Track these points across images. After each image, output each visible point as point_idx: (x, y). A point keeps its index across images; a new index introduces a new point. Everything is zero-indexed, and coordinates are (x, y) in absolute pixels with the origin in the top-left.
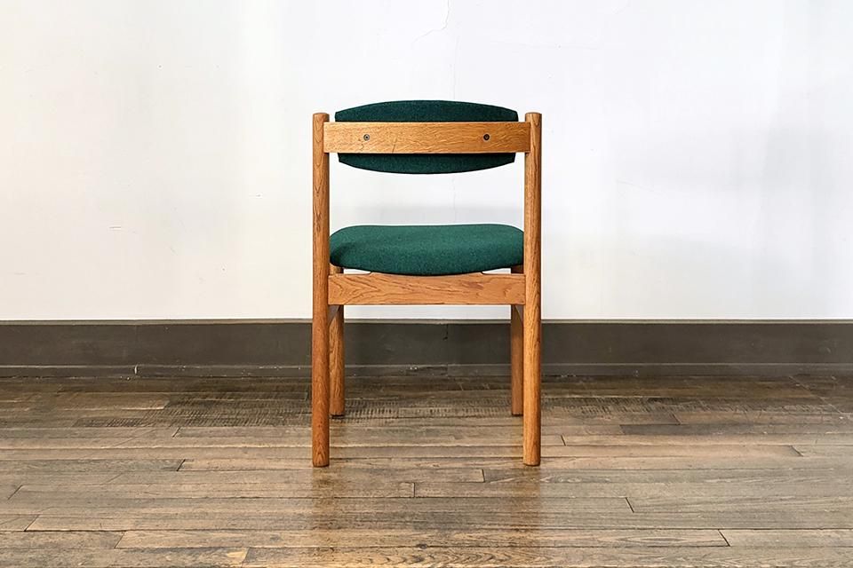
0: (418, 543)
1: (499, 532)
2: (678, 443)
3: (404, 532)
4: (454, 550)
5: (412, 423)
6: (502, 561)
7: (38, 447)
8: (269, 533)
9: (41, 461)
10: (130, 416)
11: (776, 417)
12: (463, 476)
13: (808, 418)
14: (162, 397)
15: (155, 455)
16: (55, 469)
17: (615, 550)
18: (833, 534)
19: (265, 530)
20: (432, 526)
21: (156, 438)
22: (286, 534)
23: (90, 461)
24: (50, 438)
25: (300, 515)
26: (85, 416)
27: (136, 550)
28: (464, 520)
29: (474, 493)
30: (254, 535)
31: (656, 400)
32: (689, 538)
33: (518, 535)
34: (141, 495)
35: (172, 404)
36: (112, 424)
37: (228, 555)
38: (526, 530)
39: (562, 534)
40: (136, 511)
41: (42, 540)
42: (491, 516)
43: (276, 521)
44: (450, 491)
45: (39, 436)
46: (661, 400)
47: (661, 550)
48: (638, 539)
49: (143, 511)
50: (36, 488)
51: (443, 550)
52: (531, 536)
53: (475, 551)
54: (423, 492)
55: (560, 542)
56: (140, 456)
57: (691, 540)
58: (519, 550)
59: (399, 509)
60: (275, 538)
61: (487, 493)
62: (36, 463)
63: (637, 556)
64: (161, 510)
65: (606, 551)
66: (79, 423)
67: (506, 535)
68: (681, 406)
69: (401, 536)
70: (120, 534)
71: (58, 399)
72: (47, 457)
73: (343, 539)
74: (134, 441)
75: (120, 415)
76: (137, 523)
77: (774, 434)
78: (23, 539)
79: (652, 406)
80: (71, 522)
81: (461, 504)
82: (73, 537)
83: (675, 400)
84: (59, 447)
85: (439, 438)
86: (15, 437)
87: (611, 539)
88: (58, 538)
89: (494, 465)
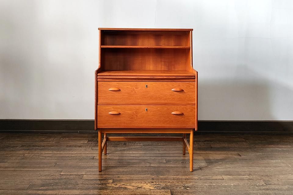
0: (152, 178)
1: (170, 176)
2: (212, 153)
3: (148, 176)
4: (160, 180)
5: (148, 147)
6: (171, 183)
7: (59, 153)
8: (117, 176)
9: (60, 156)
10: (79, 144)
11: (235, 146)
12: (161, 161)
13: (243, 146)
14: (86, 139)
15: (87, 155)
16: (64, 158)
17: (198, 180)
18: (248, 177)
19: (116, 175)
20: (155, 174)
21: (86, 150)
22: (121, 176)
23: (71, 157)
24: (61, 150)
25: (124, 171)
26: (68, 144)
27: (87, 180)
28: (162, 173)
29: (164, 165)
30: (113, 176)
31: (206, 141)
32: (214, 177)
33: (175, 176)
34: (86, 166)
35: (89, 141)
36: (75, 147)
37: (108, 181)
38: (177, 175)
39: (185, 176)
40: (85, 170)
41: (64, 177)
42: (169, 171)
43: (118, 172)
44: (158, 165)
45: (58, 150)
46: (208, 141)
47: (208, 180)
48: (203, 178)
49: (87, 170)
50: (60, 164)
51: (158, 180)
52: (178, 177)
53: (165, 180)
54: (152, 165)
55: (185, 178)
56: (84, 155)
57: (215, 178)
58: (175, 180)
59: (146, 170)
60: (119, 177)
61: (167, 165)
62: (59, 157)
63: (202, 182)
64: (91, 170)
65: (195, 181)
66: (67, 146)
67: (172, 176)
68: (212, 143)
69: (148, 177)
70: (82, 175)
71: (61, 140)
72: (62, 155)
73: (134, 177)
74: (82, 151)
75: (77, 144)
76: (86, 173)
77: (235, 150)
78: (60, 177)
79: (205, 143)
80: (70, 173)
81: (161, 168)
82: (71, 176)
83: (211, 141)
84: (63, 153)
85: (155, 151)
86: (53, 150)
87: (197, 178)
88: (68, 177)
89: (168, 158)
